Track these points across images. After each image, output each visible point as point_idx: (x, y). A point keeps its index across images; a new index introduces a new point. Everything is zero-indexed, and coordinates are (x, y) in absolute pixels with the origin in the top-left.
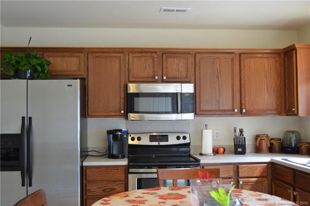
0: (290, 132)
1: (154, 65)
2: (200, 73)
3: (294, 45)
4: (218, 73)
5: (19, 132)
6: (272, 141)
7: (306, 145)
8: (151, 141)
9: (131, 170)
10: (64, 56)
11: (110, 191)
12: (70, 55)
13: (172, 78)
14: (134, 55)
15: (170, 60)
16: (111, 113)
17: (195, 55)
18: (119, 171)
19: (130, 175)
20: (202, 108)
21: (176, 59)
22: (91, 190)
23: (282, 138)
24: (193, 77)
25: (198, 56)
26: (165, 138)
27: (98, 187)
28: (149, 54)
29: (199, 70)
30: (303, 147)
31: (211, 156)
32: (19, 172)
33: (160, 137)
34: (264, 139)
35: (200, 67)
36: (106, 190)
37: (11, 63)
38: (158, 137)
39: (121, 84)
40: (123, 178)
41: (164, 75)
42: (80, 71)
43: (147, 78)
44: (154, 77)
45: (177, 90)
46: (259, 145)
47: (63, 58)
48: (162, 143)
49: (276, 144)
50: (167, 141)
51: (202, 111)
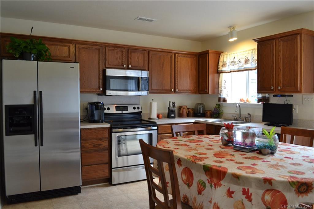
0: (199, 104)
1: (123, 56)
2: (152, 65)
3: (208, 51)
4: (162, 65)
5: (32, 103)
6: (189, 110)
7: (210, 112)
8: (116, 110)
9: (113, 130)
10: (58, 45)
11: (98, 146)
12: (63, 45)
13: (134, 67)
14: (109, 49)
15: (133, 54)
16: (92, 90)
17: (149, 52)
18: (105, 131)
19: (113, 134)
20: (153, 88)
21: (137, 54)
22: (85, 146)
23: (194, 107)
24: (147, 67)
25: (151, 53)
26: (126, 108)
27: (89, 144)
28: (119, 49)
29: (152, 62)
30: (208, 113)
31: (156, 119)
32: (33, 135)
33: (122, 108)
34: (185, 109)
35: (152, 61)
36: (96, 146)
37: (21, 46)
38: (121, 108)
39: (100, 69)
40: (107, 136)
41: (129, 64)
42: (70, 57)
43: (118, 65)
44: (123, 66)
45: (139, 75)
46: (182, 112)
47: (56, 46)
48: (124, 112)
49: (191, 111)
50: (127, 110)
51: (153, 90)
